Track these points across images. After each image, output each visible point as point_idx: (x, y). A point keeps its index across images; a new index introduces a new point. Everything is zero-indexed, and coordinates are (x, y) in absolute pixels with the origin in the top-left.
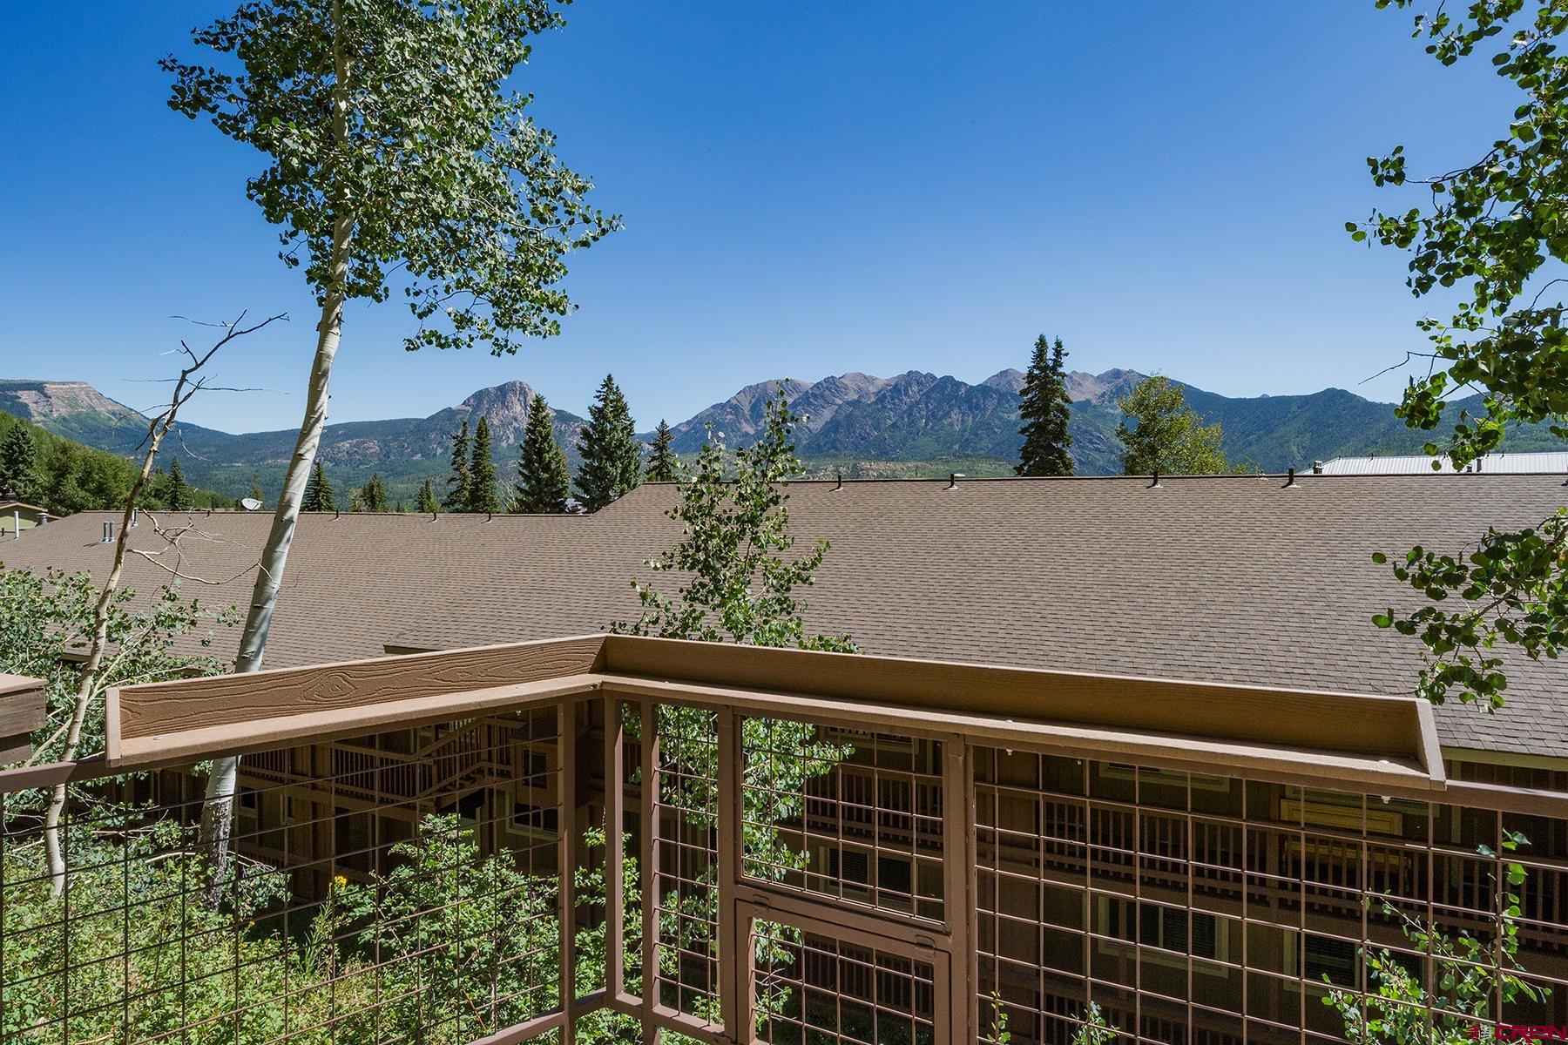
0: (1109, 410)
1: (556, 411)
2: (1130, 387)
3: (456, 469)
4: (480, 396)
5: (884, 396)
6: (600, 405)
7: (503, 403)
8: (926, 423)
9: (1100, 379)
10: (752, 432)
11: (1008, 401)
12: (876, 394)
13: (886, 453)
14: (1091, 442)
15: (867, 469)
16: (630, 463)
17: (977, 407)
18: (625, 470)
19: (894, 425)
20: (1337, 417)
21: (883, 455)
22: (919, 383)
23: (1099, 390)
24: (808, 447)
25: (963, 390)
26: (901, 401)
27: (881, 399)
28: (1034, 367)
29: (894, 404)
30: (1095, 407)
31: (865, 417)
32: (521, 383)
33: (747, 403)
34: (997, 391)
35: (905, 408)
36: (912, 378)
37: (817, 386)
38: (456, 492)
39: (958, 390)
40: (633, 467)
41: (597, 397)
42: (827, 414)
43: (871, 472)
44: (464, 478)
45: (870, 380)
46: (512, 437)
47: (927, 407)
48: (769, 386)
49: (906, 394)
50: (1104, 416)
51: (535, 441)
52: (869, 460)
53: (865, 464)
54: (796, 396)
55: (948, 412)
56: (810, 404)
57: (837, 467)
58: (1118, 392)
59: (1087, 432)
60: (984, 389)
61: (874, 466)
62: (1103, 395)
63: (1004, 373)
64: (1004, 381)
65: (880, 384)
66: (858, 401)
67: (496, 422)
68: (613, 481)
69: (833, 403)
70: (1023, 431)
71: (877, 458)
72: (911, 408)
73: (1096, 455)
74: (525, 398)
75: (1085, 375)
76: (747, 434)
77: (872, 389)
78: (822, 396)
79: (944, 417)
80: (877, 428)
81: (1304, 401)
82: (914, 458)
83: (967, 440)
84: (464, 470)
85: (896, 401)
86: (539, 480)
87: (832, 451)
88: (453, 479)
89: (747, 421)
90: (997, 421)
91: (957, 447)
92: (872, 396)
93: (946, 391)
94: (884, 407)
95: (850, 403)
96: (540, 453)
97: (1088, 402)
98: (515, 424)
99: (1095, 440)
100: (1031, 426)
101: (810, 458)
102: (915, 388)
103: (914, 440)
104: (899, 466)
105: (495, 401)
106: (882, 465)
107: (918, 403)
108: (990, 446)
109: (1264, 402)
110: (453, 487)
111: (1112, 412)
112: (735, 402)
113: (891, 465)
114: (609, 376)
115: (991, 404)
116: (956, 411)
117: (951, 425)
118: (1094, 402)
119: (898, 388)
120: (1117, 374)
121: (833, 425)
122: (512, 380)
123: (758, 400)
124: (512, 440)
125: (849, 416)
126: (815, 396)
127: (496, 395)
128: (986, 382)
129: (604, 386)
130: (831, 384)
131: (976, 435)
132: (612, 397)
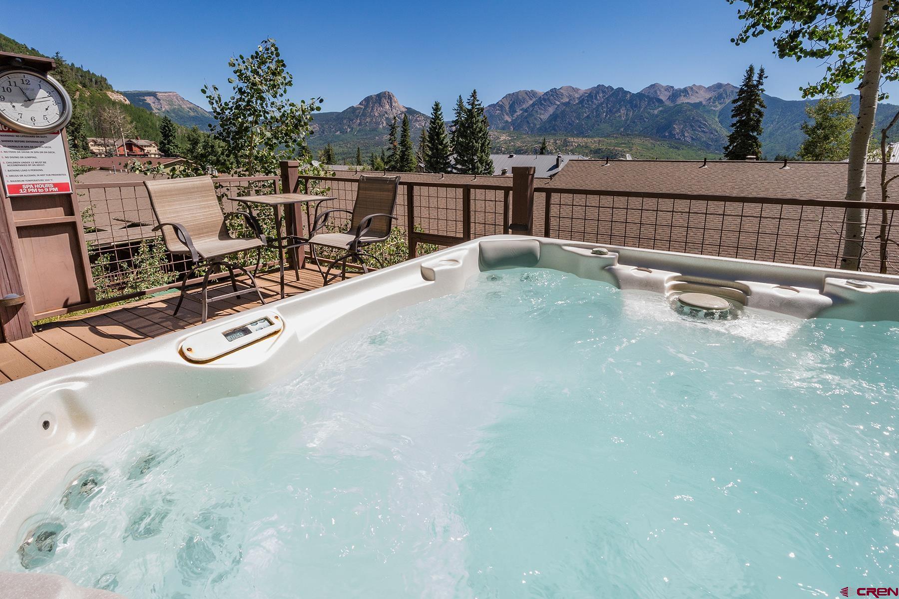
0: (713, 108)
1: (407, 108)
2: (726, 94)
3: (391, 143)
4: (368, 99)
5: (583, 100)
6: (470, 107)
7: (380, 104)
8: (606, 116)
9: (709, 89)
10: (510, 120)
11: (653, 103)
12: (579, 98)
13: (583, 133)
14: (700, 127)
15: (572, 142)
16: (485, 141)
17: (636, 106)
18: (483, 145)
19: (588, 117)
21: (581, 134)
22: (604, 92)
23: (708, 96)
24: (540, 129)
25: (628, 96)
26: (593, 102)
27: (581, 101)
28: (744, 85)
29: (588, 104)
30: (704, 106)
31: (572, 112)
32: (388, 92)
33: (508, 104)
34: (648, 97)
35: (594, 106)
36: (600, 88)
37: (546, 94)
38: (392, 155)
39: (625, 96)
40: (487, 143)
41: (468, 103)
42: (551, 110)
43: (574, 144)
44: (395, 148)
45: (576, 90)
46: (385, 122)
47: (607, 106)
48: (520, 94)
49: (596, 98)
50: (708, 112)
51: (435, 128)
52: (572, 136)
53: (571, 139)
54: (534, 100)
55: (619, 109)
56: (542, 104)
57: (556, 140)
58: (719, 97)
59: (698, 121)
60: (640, 95)
61: (576, 140)
62: (710, 99)
63: (653, 86)
64: (652, 91)
65: (581, 93)
66: (569, 103)
67: (376, 114)
68: (477, 151)
69: (555, 104)
70: (733, 125)
71: (578, 136)
72: (598, 107)
73: (702, 135)
74: (391, 101)
75: (700, 87)
76: (507, 121)
77: (577, 96)
78: (549, 99)
79: (616, 112)
80: (578, 118)
82: (598, 135)
83: (628, 125)
84: (395, 144)
85: (590, 102)
86: (437, 149)
87: (553, 131)
88: (389, 149)
89: (507, 114)
90: (646, 115)
91: (622, 129)
92: (577, 99)
93: (618, 96)
94: (583, 106)
95: (564, 104)
96: (438, 134)
97: (701, 103)
98: (386, 115)
99: (702, 126)
100: (738, 122)
101: (541, 135)
102: (601, 95)
103: (598, 125)
104: (590, 140)
105: (376, 102)
106: (580, 140)
107: (602, 104)
108: (641, 129)
110: (390, 153)
111: (714, 109)
112: (501, 103)
113: (585, 139)
114: (475, 90)
115: (644, 104)
116: (624, 108)
117: (620, 116)
118: (704, 103)
119: (592, 94)
120: (719, 86)
121: (554, 117)
122: (384, 91)
123: (514, 102)
124: (385, 124)
125: (563, 112)
126: (545, 100)
127: (376, 99)
128: (642, 91)
129: (472, 97)
130: (554, 91)
131: (634, 122)
132: (476, 103)
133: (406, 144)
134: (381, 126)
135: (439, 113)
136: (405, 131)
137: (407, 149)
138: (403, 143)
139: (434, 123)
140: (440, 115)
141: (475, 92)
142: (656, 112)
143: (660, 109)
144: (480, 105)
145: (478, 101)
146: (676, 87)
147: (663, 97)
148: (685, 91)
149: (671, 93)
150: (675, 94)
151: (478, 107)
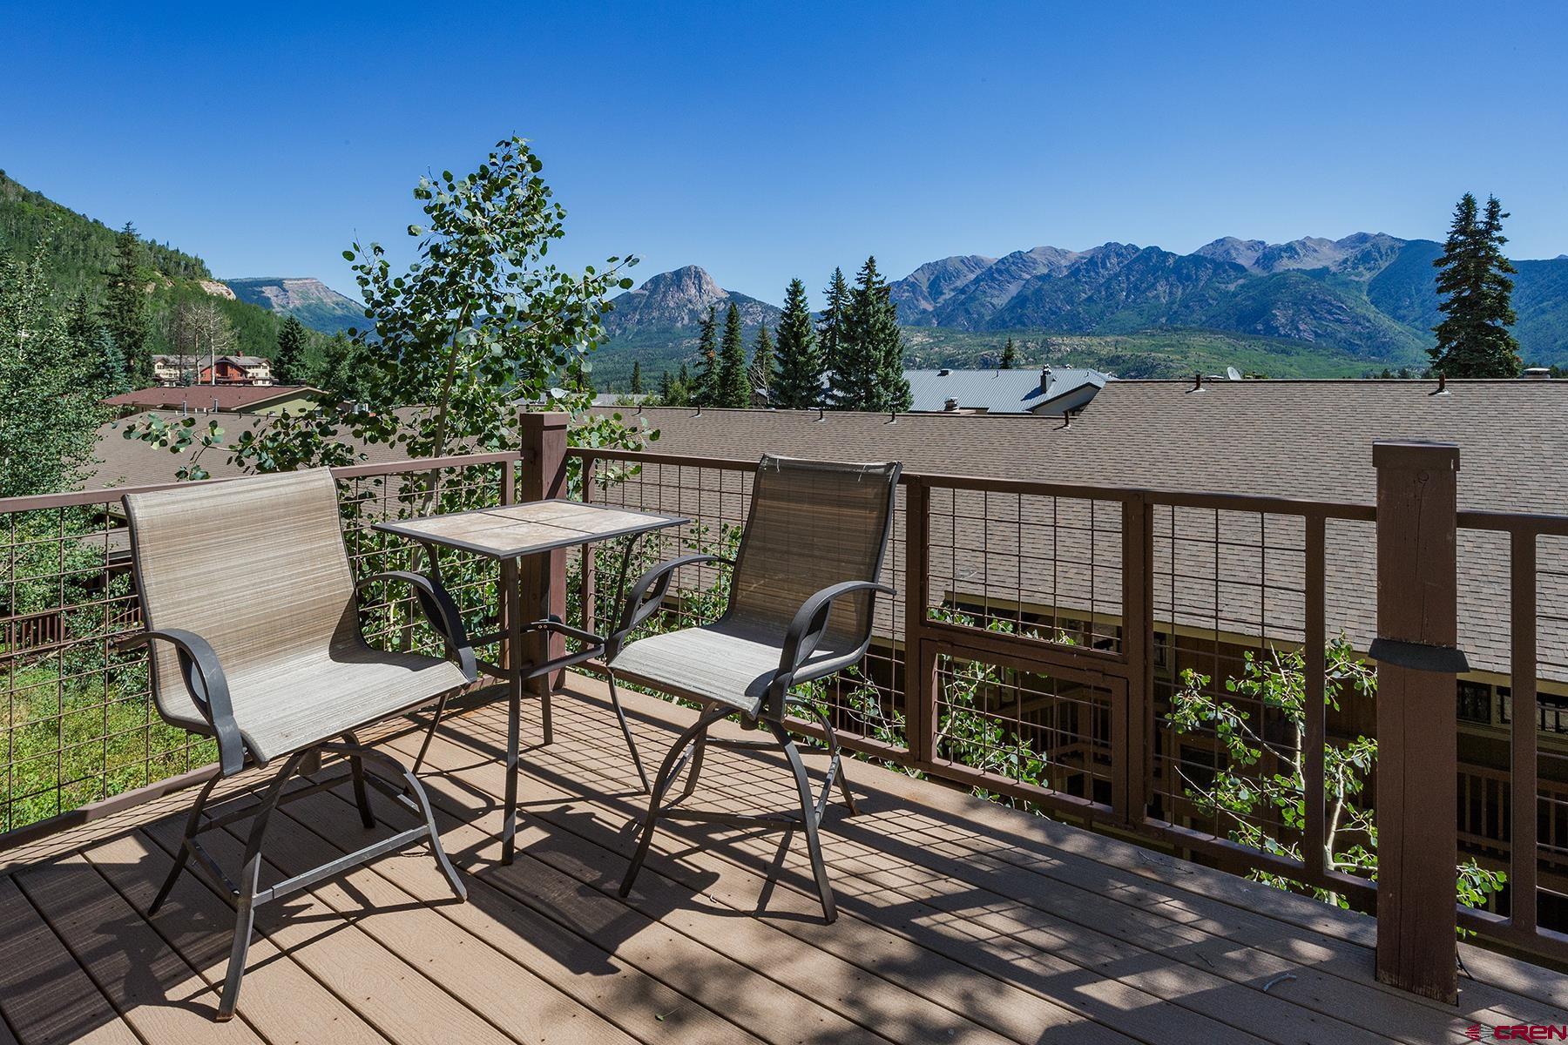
0: (1353, 278)
1: (729, 293)
2: (1379, 252)
3: (704, 354)
4: (656, 281)
5: (1078, 270)
6: (861, 287)
7: (678, 287)
8: (1127, 296)
9: (1341, 244)
10: (930, 309)
11: (1225, 271)
12: (1069, 267)
13: (1080, 328)
14: (1330, 313)
15: (1059, 345)
17: (1188, 278)
18: (889, 353)
19: (1090, 299)
21: (1077, 328)
22: (1118, 255)
23: (1340, 256)
24: (992, 323)
25: (1171, 261)
26: (1097, 273)
27: (1075, 271)
29: (1089, 277)
30: (1334, 274)
31: (1056, 291)
32: (696, 268)
33: (926, 280)
34: (1212, 261)
35: (1102, 281)
36: (1111, 249)
37: (1002, 261)
38: (704, 375)
39: (1165, 261)
41: (858, 279)
42: (1013, 289)
43: (1063, 347)
44: (711, 361)
45: (1063, 254)
46: (686, 318)
47: (1128, 279)
48: (949, 263)
49: (1104, 266)
50: (1346, 284)
51: (793, 325)
52: (1061, 335)
53: (1057, 340)
54: (978, 272)
55: (1154, 284)
56: (993, 279)
57: (1025, 342)
58: (1365, 258)
59: (1325, 302)
60: (1196, 260)
61: (1067, 341)
62: (1345, 261)
63: (1220, 242)
64: (1220, 250)
65: (1073, 258)
66: (1049, 275)
67: (672, 304)
68: (876, 364)
69: (1020, 278)
71: (1070, 333)
72: (1109, 280)
73: (1337, 327)
74: (700, 281)
75: (1321, 241)
76: (925, 311)
77: (1064, 263)
78: (1007, 270)
79: (1148, 289)
80: (1070, 301)
82: (1112, 332)
83: (1175, 313)
84: (712, 354)
85: (1092, 274)
86: (795, 363)
87: (1018, 327)
88: (700, 364)
89: (925, 298)
90: (1212, 293)
91: (1163, 320)
92: (1065, 270)
93: (1151, 262)
94: (1078, 280)
95: (1039, 278)
96: (798, 337)
97: (1326, 269)
98: (690, 306)
99: (1334, 310)
101: (994, 334)
102: (1114, 260)
103: (1113, 313)
104: (1096, 341)
105: (671, 285)
106: (1076, 340)
107: (1117, 275)
108: (1204, 318)
110: (701, 370)
111: (1357, 279)
112: (912, 280)
113: (1087, 339)
114: (871, 258)
115: (1204, 275)
116: (1163, 282)
117: (1157, 297)
118: (1333, 269)
119: (1094, 261)
120: (1362, 238)
121: (1020, 301)
122: (688, 265)
123: (937, 277)
124: (686, 321)
125: (1040, 290)
126: (999, 272)
127: (671, 279)
128: (1199, 251)
129: (865, 269)
130: (1018, 257)
131: (1187, 307)
132: (875, 279)
133: (732, 355)
134: (679, 325)
135: (801, 298)
136: (731, 331)
137: (734, 364)
138: (728, 353)
139: (789, 316)
140: (802, 302)
141: (872, 260)
142: (1232, 287)
143: (1241, 282)
144: (882, 282)
145: (877, 275)
146: (1270, 243)
147: (1246, 260)
148: (1290, 249)
149: (1260, 253)
150: (1269, 256)
151: (877, 286)
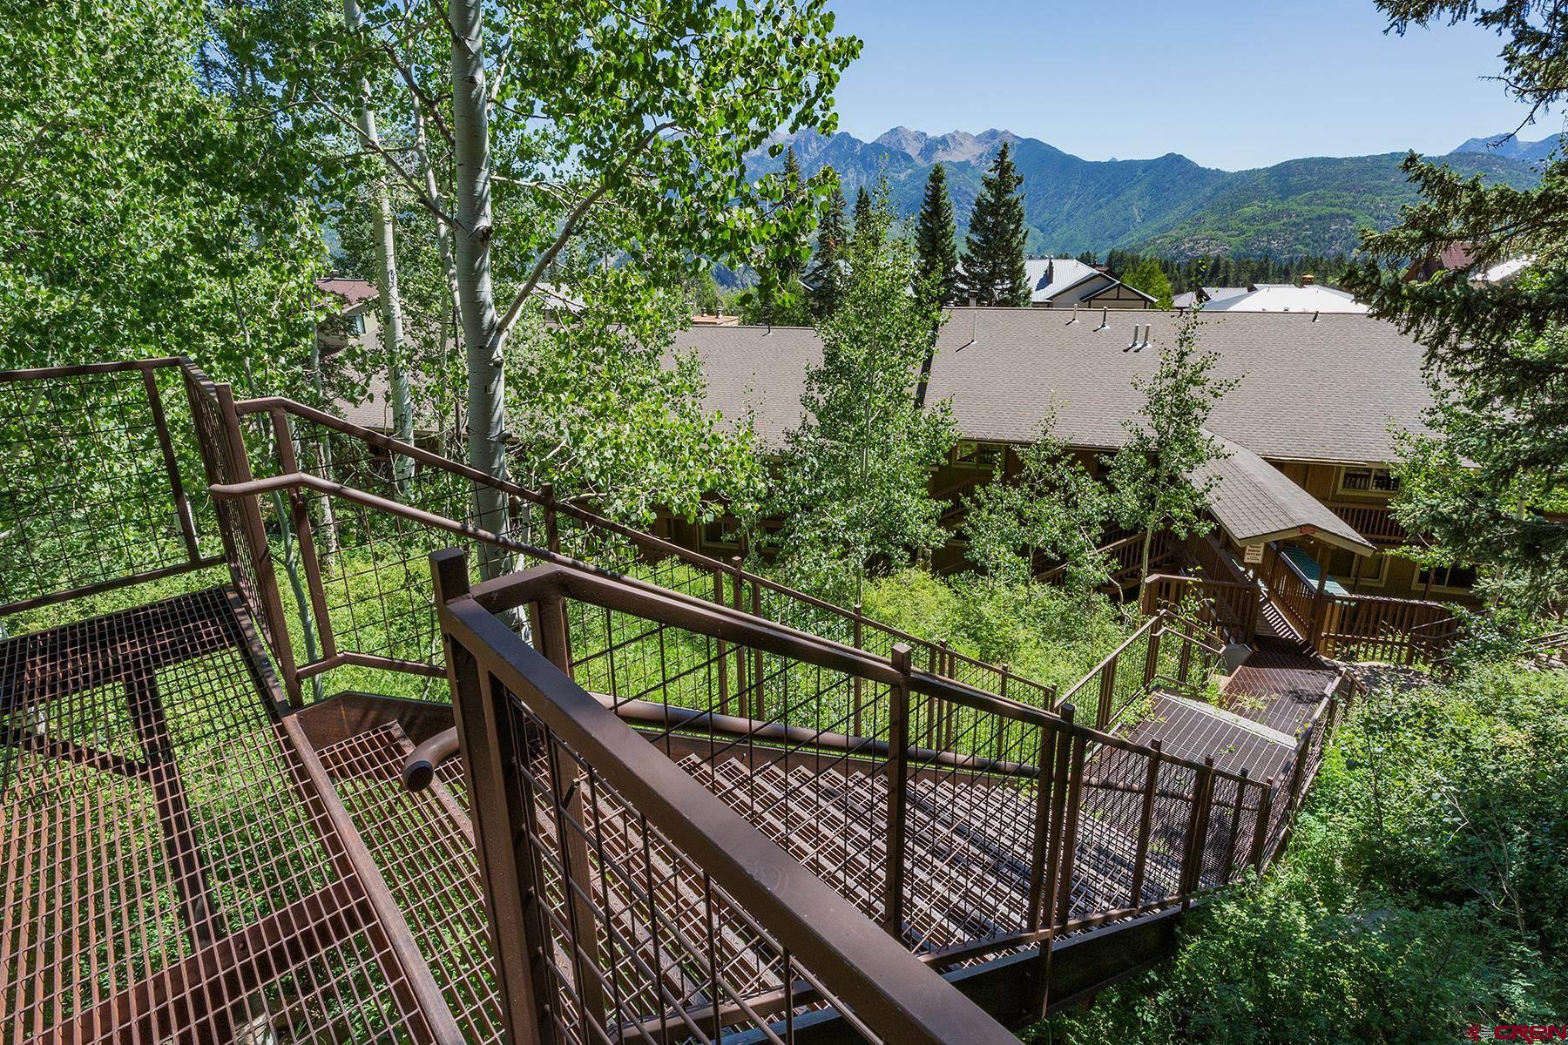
0: (985, 172)
9: (979, 139)
11: (898, 161)
14: (969, 204)
17: (871, 166)
20: (1173, 182)
23: (978, 151)
25: (858, 148)
30: (973, 167)
34: (889, 150)
39: (853, 148)
49: (806, 150)
55: (845, 171)
59: (966, 193)
60: (877, 147)
62: (981, 156)
63: (894, 131)
64: (894, 140)
72: (811, 164)
75: (965, 135)
79: (841, 175)
81: (1148, 166)
90: (889, 182)
93: (843, 148)
97: (967, 163)
99: (972, 202)
102: (814, 145)
107: (817, 160)
109: (1113, 164)
111: (988, 173)
115: (883, 163)
116: (852, 170)
117: (848, 184)
118: (973, 163)
119: (798, 144)
120: (993, 134)
128: (879, 139)
142: (903, 177)
143: (909, 171)
146: (930, 135)
147: (913, 150)
148: (943, 141)
149: (922, 145)
150: (931, 146)
